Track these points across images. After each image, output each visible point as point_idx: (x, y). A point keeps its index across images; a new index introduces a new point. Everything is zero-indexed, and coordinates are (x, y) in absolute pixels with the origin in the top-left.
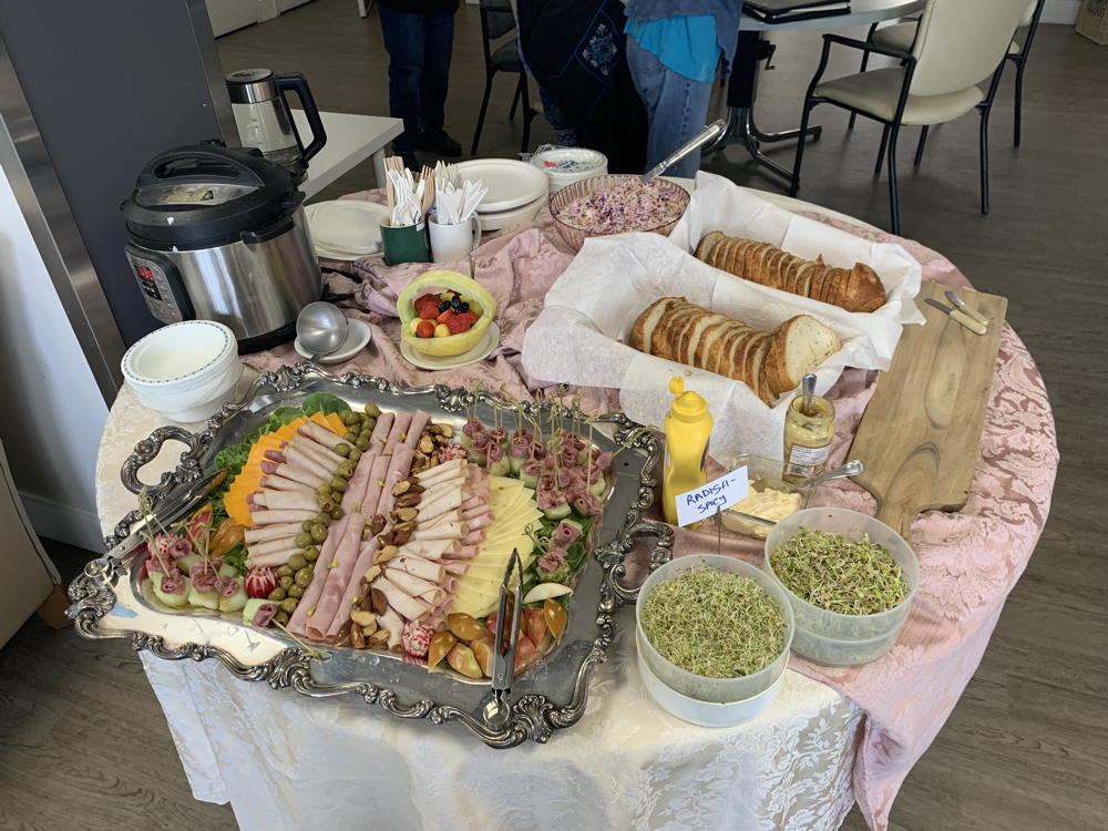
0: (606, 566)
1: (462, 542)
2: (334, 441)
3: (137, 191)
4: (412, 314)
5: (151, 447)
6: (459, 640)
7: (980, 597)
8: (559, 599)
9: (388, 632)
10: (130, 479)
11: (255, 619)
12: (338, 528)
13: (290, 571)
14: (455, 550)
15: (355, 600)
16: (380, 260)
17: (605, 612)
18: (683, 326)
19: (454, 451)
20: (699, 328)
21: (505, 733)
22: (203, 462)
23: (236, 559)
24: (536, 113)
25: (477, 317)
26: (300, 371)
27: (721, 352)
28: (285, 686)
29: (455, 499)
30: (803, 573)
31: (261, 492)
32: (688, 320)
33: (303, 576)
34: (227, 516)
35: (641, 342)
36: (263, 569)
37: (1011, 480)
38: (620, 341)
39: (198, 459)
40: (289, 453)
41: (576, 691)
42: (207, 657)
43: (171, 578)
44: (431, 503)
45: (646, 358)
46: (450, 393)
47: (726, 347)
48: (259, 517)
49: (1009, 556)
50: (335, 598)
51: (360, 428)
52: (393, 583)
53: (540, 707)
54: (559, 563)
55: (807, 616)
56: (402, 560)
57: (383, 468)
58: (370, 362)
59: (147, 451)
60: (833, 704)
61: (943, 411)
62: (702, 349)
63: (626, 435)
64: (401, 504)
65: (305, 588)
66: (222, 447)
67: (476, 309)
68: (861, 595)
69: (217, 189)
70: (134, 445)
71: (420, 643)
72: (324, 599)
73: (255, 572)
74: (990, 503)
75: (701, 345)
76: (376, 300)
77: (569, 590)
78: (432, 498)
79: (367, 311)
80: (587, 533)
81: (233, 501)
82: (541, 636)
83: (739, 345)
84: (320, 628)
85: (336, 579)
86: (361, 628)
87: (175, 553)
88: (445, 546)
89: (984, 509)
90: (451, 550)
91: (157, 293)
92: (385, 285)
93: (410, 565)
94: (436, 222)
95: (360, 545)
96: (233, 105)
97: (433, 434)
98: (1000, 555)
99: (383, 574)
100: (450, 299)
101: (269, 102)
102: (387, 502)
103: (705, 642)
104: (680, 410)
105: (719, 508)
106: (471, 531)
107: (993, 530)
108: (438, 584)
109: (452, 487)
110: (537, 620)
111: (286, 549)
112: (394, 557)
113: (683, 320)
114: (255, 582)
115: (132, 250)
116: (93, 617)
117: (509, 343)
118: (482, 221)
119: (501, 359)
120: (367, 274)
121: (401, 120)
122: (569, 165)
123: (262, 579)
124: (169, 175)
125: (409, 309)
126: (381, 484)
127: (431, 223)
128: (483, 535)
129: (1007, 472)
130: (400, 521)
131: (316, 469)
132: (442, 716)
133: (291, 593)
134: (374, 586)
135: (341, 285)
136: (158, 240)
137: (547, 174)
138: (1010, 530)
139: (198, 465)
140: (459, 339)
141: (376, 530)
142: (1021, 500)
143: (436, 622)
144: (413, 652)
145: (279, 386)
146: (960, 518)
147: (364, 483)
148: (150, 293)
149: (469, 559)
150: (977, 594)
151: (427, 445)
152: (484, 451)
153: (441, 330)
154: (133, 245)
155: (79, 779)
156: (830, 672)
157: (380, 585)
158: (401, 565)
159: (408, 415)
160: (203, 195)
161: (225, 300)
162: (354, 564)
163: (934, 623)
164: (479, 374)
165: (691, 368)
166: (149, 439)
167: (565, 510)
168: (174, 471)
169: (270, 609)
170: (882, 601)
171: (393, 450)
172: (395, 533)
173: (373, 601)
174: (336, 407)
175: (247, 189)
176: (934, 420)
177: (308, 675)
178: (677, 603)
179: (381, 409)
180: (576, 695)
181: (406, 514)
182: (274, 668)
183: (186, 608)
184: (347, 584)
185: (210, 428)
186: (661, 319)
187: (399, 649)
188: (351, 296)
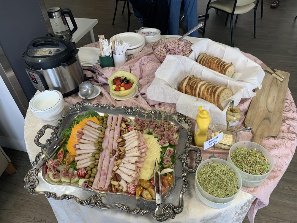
0: (183, 162)
1: (140, 157)
2: (97, 126)
3: (27, 51)
4: (113, 84)
5: (42, 132)
6: (144, 188)
7: (286, 163)
8: (171, 173)
9: (123, 187)
10: (37, 142)
11: (82, 185)
12: (102, 154)
13: (90, 169)
14: (139, 160)
15: (111, 177)
16: (99, 66)
17: (185, 176)
18: (195, 85)
19: (132, 127)
20: (199, 85)
21: (162, 217)
22: (58, 135)
23: (73, 166)
24: (132, 13)
25: (133, 84)
26: (83, 104)
27: (206, 93)
28: (95, 206)
29: (136, 143)
30: (240, 161)
31: (78, 144)
32: (196, 83)
33: (95, 171)
34: (68, 152)
35: (182, 89)
36: (82, 169)
37: (290, 127)
38: (176, 89)
39: (56, 134)
40: (85, 132)
41: (180, 202)
42: (70, 198)
43: (56, 174)
44: (129, 145)
45: (184, 94)
46: (128, 109)
47: (207, 91)
48: (78, 152)
49: (292, 150)
50: (105, 177)
51: (103, 121)
52: (122, 171)
53: (171, 207)
54: (169, 162)
55: (243, 175)
56: (124, 164)
57: (113, 134)
58: (101, 98)
59: (41, 133)
60: (251, 198)
61: (271, 107)
62: (200, 91)
63: (181, 119)
64: (120, 146)
65: (95, 174)
66: (63, 130)
67: (131, 82)
68: (258, 168)
69: (52, 50)
70: (37, 132)
71: (133, 190)
72: (102, 177)
73: (80, 170)
74: (285, 135)
75: (200, 90)
76: (101, 79)
77: (173, 170)
78: (129, 143)
79: (98, 82)
80: (175, 151)
81: (69, 147)
82: (167, 185)
83: (211, 90)
84: (102, 187)
85: (104, 170)
86: (114, 186)
87: (55, 166)
88: (136, 159)
89: (283, 137)
90: (138, 160)
91: (37, 82)
92: (102, 74)
93: (126, 165)
94: (115, 54)
95: (110, 159)
96: (50, 19)
97: (125, 122)
98: (290, 150)
99: (118, 168)
100: (124, 79)
101: (60, 17)
102: (115, 145)
103: (216, 185)
104: (201, 115)
105: (215, 144)
106: (142, 153)
107: (287, 143)
108: (135, 171)
109: (134, 140)
110: (165, 180)
111: (88, 162)
112: (121, 163)
113: (194, 83)
114: (81, 173)
115: (28, 70)
116: (33, 187)
117: (142, 91)
118: (127, 52)
119: (140, 96)
120: (96, 71)
121: (97, 20)
122: (149, 33)
123: (83, 172)
124: (37, 46)
125: (112, 82)
126: (113, 139)
127: (114, 54)
128: (146, 154)
129: (288, 124)
130: (121, 151)
131: (93, 136)
132: (143, 213)
133: (91, 176)
134: (116, 172)
135: (89, 74)
136: (36, 67)
137: (144, 37)
138: (291, 142)
139: (57, 136)
140: (128, 91)
141: (114, 154)
142: (293, 133)
143: (136, 183)
144: (131, 193)
145: (77, 109)
146: (277, 139)
147: (108, 139)
148: (34, 82)
149: (143, 162)
150: (285, 162)
151: (124, 125)
152: (141, 127)
153: (122, 88)
154: (28, 68)
155: (23, 218)
156: (249, 189)
157: (118, 172)
158: (123, 166)
159: (117, 116)
160: (48, 52)
161: (57, 83)
162: (109, 165)
163: (275, 172)
164: (135, 101)
165: (197, 98)
166: (41, 129)
167: (168, 144)
168: (50, 139)
169: (87, 182)
170: (263, 169)
171: (114, 128)
172: (120, 155)
173: (117, 177)
174: (95, 115)
175: (62, 49)
176: (269, 110)
177: (101, 202)
178: (207, 174)
179: (109, 115)
180: (180, 203)
181: (122, 149)
182: (91, 201)
183: (60, 183)
184: (108, 172)
185: (59, 124)
186: (188, 82)
187: (127, 192)
188: (93, 78)
